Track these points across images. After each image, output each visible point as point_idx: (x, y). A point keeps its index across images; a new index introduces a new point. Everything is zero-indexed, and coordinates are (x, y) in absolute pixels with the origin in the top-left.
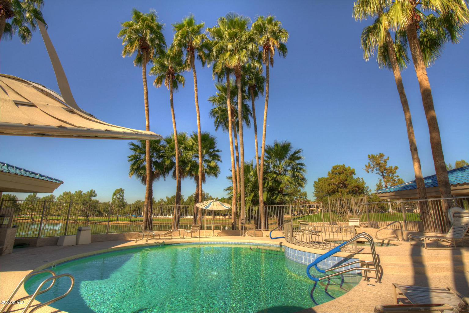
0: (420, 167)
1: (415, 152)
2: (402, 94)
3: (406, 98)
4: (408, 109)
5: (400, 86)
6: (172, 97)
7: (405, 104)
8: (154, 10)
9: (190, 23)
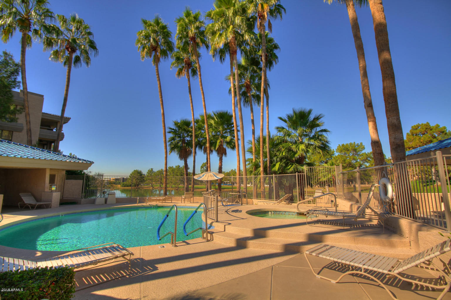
0: (376, 129)
1: (370, 108)
2: (357, 37)
3: (361, 41)
4: (363, 54)
5: (356, 27)
6: (190, 84)
7: (360, 48)
8: (157, 14)
9: (188, 15)
